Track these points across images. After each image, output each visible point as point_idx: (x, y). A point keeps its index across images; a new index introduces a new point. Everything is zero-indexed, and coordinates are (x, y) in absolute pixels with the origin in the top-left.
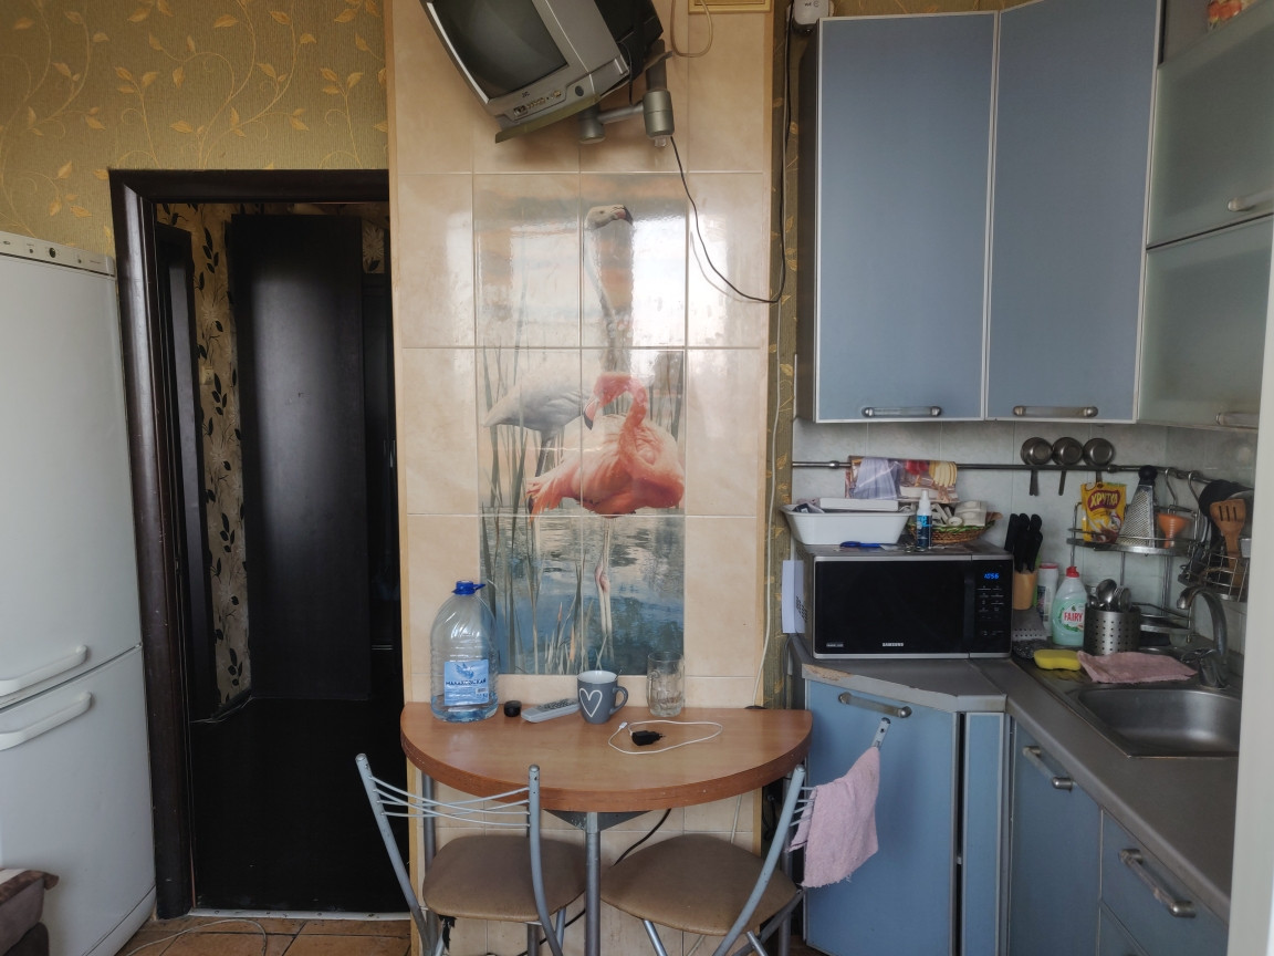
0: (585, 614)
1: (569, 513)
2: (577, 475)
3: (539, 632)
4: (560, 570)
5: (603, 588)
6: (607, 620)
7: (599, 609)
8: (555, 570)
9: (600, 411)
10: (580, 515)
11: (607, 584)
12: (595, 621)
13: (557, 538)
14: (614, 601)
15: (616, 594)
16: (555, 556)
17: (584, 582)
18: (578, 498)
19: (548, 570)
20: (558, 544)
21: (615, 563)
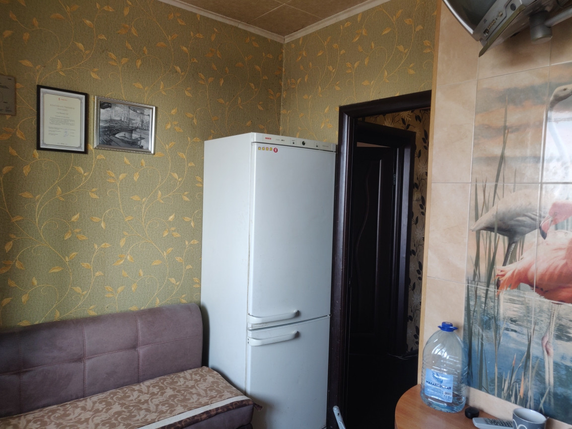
0: (533, 367)
1: (524, 294)
2: (533, 269)
3: (499, 369)
4: (515, 331)
5: (548, 352)
6: (550, 376)
7: (544, 367)
8: (512, 330)
9: (552, 227)
10: (533, 298)
11: (551, 351)
12: (540, 375)
14: (556, 365)
15: (558, 360)
16: (513, 321)
17: (533, 345)
18: (531, 285)
19: (507, 329)
21: (558, 337)
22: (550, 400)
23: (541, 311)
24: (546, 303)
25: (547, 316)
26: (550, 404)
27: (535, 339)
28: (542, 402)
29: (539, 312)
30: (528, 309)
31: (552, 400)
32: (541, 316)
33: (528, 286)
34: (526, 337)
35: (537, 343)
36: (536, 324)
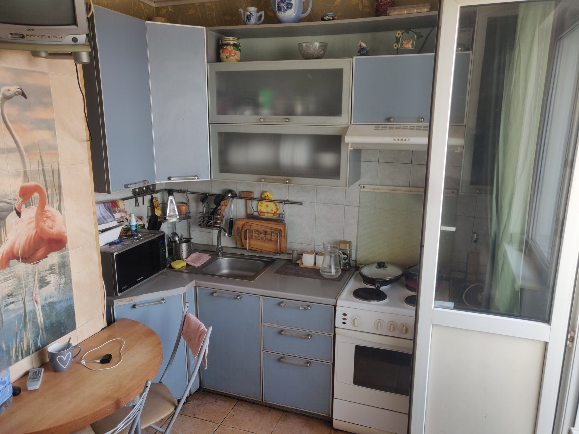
0: (29, 321)
1: (14, 268)
2: (16, 246)
3: (5, 343)
4: (13, 303)
5: (37, 302)
6: (40, 320)
7: (36, 315)
8: (10, 303)
9: (23, 206)
10: (20, 268)
11: (39, 299)
12: (35, 322)
13: (9, 285)
14: (43, 307)
15: (43, 303)
16: (9, 296)
17: (26, 304)
18: (18, 259)
19: (6, 306)
20: (10, 288)
21: (41, 287)
22: (43, 335)
23: (28, 275)
24: (29, 267)
25: (31, 276)
26: (43, 337)
27: (27, 299)
28: (39, 340)
29: (27, 276)
30: (19, 279)
31: (45, 334)
32: (28, 279)
33: (15, 261)
34: (21, 302)
35: (29, 301)
36: (26, 287)
